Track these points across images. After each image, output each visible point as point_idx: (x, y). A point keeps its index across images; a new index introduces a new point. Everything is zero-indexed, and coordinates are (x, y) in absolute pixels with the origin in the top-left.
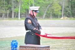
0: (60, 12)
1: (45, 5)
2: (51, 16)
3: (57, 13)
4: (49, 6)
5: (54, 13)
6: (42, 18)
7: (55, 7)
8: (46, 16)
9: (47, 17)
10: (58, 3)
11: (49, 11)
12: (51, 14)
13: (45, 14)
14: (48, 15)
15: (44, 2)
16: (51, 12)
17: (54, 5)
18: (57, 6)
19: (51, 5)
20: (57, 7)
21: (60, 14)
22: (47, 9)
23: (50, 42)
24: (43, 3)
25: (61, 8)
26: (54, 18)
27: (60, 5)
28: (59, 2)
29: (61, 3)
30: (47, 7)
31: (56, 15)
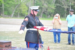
0: (27, 12)
1: (14, 6)
2: (19, 15)
3: (24, 13)
4: (17, 6)
5: (21, 13)
6: (11, 17)
7: (23, 8)
8: (14, 15)
9: (16, 16)
10: (26, 5)
11: (17, 11)
12: (19, 13)
13: (13, 14)
14: (16, 15)
15: (13, 3)
16: (19, 12)
17: (22, 6)
18: (24, 6)
19: (19, 6)
20: (24, 8)
21: (27, 14)
22: (15, 9)
23: (15, 38)
24: (11, 3)
25: (28, 9)
26: (21, 17)
27: (27, 6)
28: (26, 3)
29: (28, 4)
30: (15, 7)
31: (23, 14)
